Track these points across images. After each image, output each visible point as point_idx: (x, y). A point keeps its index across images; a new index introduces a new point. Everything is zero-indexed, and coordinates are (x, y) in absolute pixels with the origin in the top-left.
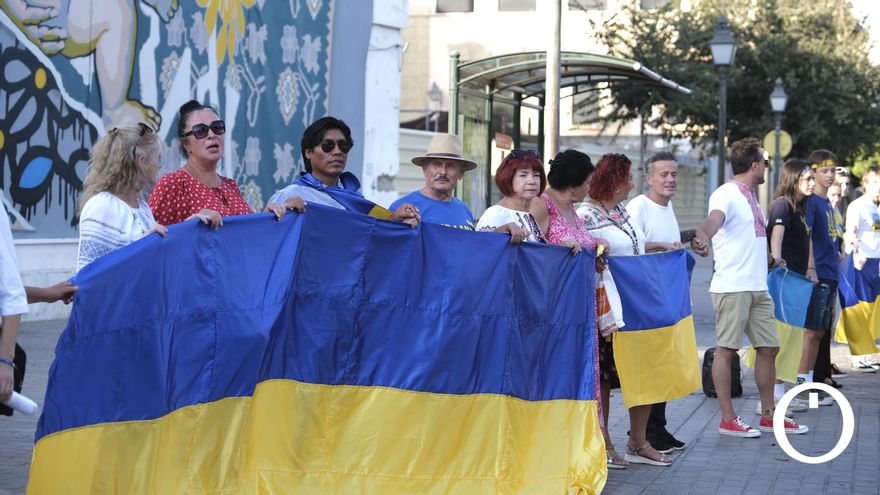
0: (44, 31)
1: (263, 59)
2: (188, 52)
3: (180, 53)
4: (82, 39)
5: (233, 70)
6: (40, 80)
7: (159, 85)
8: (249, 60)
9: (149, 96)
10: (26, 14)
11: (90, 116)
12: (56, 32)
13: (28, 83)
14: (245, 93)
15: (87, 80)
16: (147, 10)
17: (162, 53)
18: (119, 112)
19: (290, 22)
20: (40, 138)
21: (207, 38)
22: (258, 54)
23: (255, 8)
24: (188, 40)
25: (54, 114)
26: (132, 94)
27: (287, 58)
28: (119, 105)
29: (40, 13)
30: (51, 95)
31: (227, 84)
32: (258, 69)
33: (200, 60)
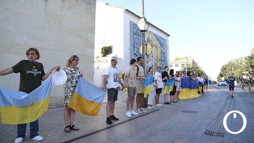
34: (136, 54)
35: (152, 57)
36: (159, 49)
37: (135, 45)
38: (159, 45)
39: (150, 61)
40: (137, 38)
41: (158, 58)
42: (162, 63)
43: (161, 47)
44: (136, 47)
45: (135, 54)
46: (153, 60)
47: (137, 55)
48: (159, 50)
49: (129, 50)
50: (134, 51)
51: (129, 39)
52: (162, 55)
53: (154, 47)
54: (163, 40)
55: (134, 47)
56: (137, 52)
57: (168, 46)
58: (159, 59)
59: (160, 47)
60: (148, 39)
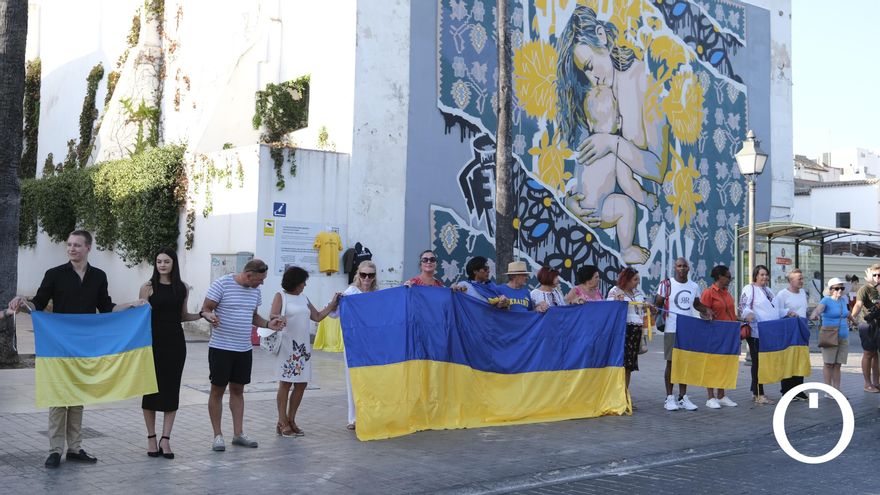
0: (590, 218)
1: (707, 225)
2: (664, 224)
3: (659, 224)
4: (610, 220)
5: (689, 230)
6: (589, 238)
7: (649, 238)
8: (698, 225)
9: (644, 242)
10: (581, 212)
11: (614, 252)
12: (596, 219)
13: (583, 241)
14: (697, 240)
15: (613, 237)
16: (642, 207)
17: (650, 225)
18: (628, 250)
19: (721, 207)
20: (589, 262)
21: (674, 218)
22: (704, 223)
23: (702, 203)
24: (663, 218)
25: (596, 252)
26: (635, 242)
27: (721, 223)
28: (629, 247)
29: (588, 211)
30: (594, 244)
31: (686, 237)
32: (703, 229)
33: (670, 227)
34: (464, 123)
35: (619, 133)
36: (690, 81)
37: (459, 66)
38: (690, 51)
39: (591, 157)
40: (473, 21)
41: (671, 140)
42: (713, 171)
43: (707, 65)
44: (465, 79)
45: (450, 120)
46: (626, 151)
47: (475, 129)
48: (688, 88)
49: (401, 97)
50: (448, 100)
51: (403, 26)
52: (719, 115)
53: (641, 68)
54: (734, 18)
55: (449, 78)
56: (470, 109)
57: (785, 53)
58: (683, 147)
59: (696, 66)
60: (575, 19)
